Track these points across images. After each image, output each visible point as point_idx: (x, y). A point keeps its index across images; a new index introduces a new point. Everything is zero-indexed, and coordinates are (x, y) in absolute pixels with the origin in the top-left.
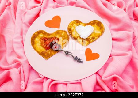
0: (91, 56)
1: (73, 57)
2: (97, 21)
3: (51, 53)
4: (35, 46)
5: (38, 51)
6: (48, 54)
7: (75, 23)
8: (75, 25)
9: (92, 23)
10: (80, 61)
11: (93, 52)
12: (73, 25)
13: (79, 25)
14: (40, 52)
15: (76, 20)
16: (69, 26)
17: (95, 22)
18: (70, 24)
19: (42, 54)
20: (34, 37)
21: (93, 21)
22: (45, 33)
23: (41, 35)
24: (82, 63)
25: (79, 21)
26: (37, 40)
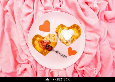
0: (72, 52)
1: (61, 54)
2: (76, 25)
3: (47, 52)
4: (36, 47)
5: (39, 50)
6: (45, 53)
7: (61, 27)
8: (60, 28)
9: (73, 26)
10: (65, 57)
11: (73, 50)
12: (60, 29)
13: (64, 29)
14: (40, 51)
15: (61, 25)
16: (57, 30)
17: (75, 25)
18: (57, 28)
19: (42, 53)
20: (34, 40)
21: (73, 25)
22: (40, 37)
23: (38, 39)
24: (66, 57)
25: (63, 25)
26: (36, 42)
